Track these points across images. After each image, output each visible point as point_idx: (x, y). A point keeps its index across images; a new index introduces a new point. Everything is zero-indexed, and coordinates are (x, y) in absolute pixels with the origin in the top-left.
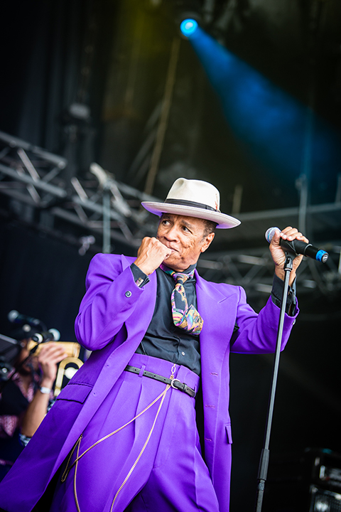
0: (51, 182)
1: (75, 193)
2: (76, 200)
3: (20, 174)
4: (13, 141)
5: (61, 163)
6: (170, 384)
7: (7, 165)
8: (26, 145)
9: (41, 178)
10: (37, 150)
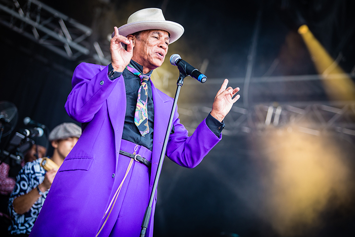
0: (80, 44)
1: (96, 53)
2: (96, 57)
3: (60, 37)
4: (57, 14)
5: (88, 31)
6: (134, 158)
7: (52, 29)
8: (65, 17)
9: (73, 40)
10: (72, 21)
